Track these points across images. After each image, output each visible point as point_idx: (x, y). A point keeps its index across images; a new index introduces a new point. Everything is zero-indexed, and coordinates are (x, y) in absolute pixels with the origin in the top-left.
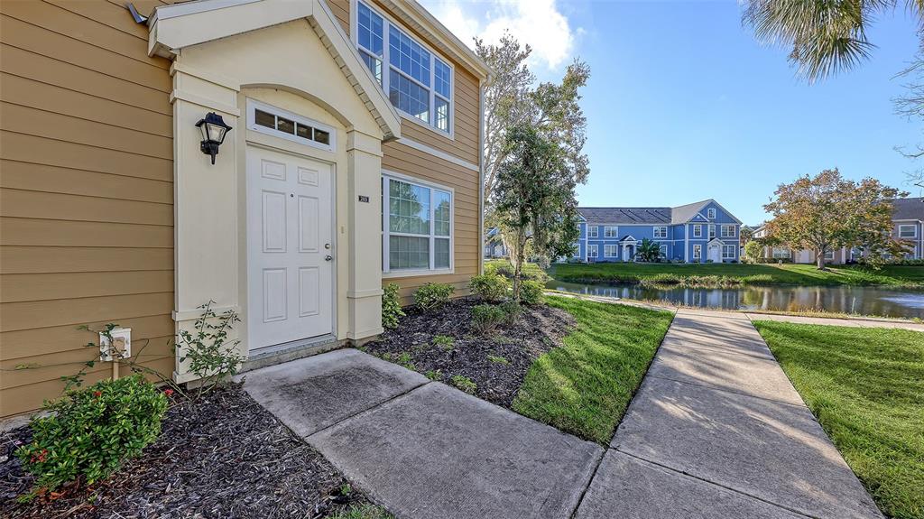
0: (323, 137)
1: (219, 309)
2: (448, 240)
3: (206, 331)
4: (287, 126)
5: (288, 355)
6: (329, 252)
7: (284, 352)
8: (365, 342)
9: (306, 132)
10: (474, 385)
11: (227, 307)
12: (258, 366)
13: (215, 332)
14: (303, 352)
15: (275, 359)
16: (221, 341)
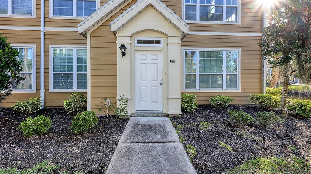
0: (158, 42)
1: (125, 98)
2: (236, 75)
3: (122, 103)
4: (146, 42)
5: (146, 115)
6: (161, 82)
7: (145, 113)
8: (173, 116)
9: (152, 42)
10: (195, 154)
11: (127, 97)
12: (138, 115)
13: (124, 103)
14: (151, 115)
15: (143, 115)
16: (126, 106)
